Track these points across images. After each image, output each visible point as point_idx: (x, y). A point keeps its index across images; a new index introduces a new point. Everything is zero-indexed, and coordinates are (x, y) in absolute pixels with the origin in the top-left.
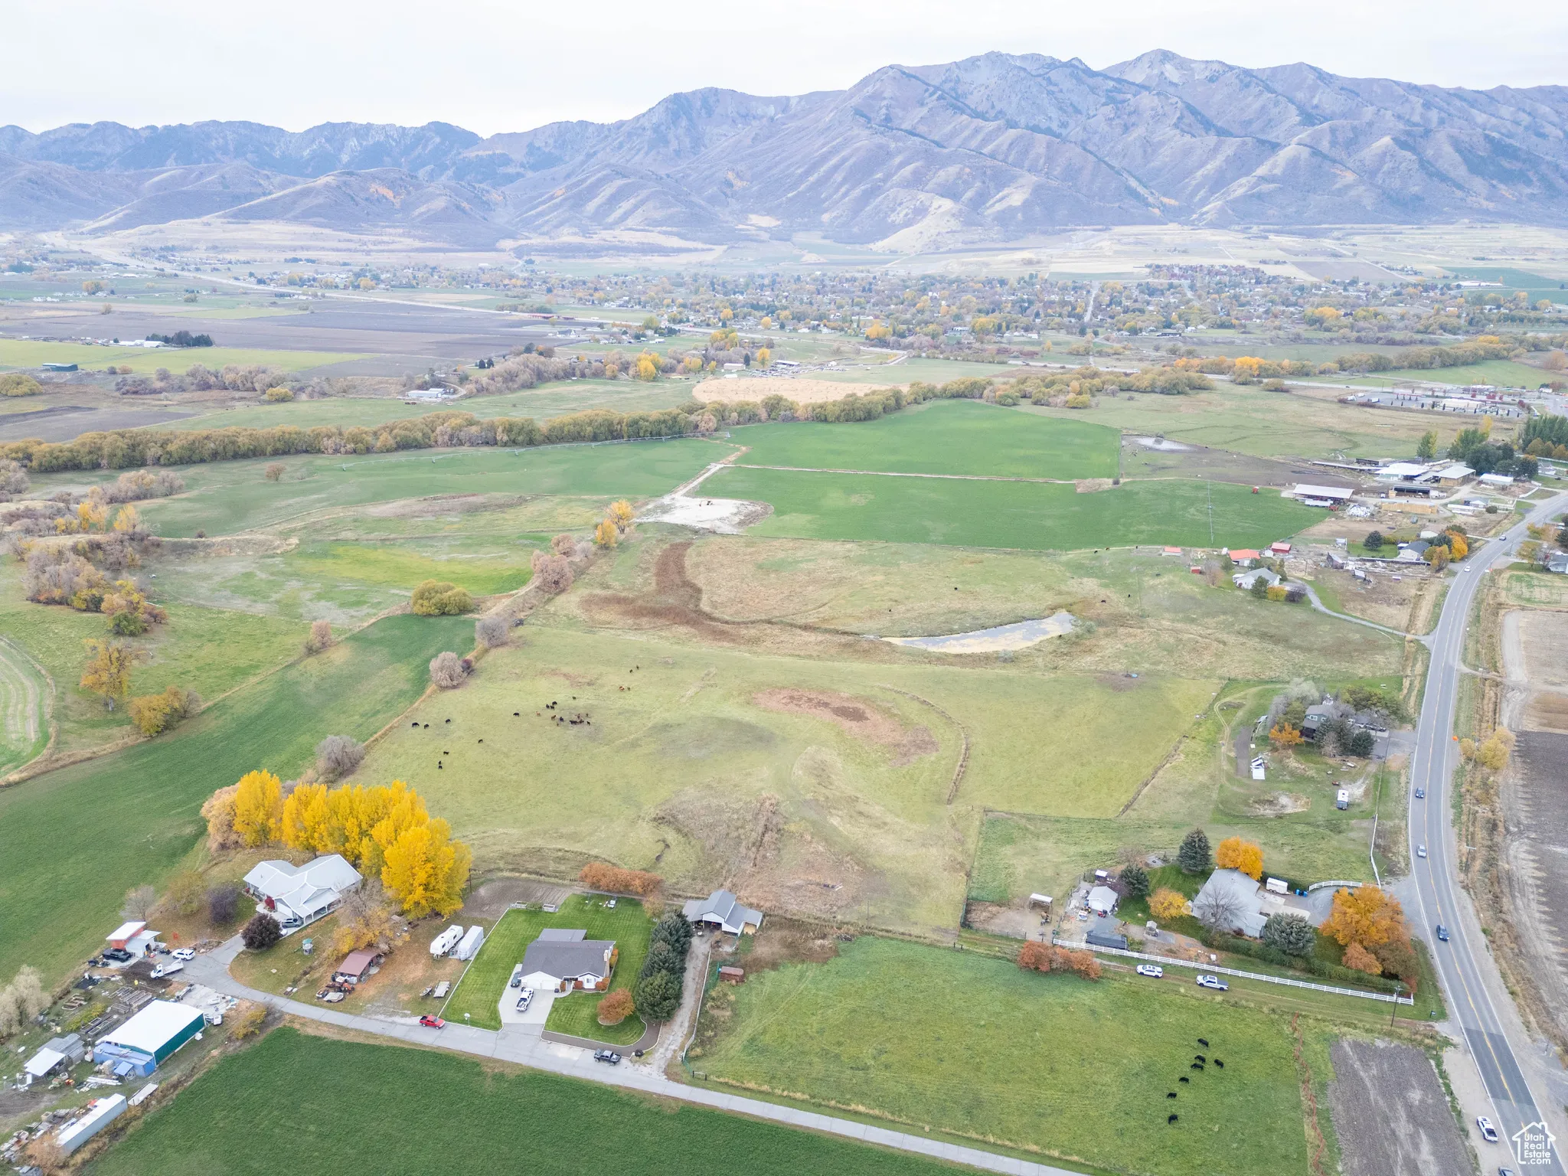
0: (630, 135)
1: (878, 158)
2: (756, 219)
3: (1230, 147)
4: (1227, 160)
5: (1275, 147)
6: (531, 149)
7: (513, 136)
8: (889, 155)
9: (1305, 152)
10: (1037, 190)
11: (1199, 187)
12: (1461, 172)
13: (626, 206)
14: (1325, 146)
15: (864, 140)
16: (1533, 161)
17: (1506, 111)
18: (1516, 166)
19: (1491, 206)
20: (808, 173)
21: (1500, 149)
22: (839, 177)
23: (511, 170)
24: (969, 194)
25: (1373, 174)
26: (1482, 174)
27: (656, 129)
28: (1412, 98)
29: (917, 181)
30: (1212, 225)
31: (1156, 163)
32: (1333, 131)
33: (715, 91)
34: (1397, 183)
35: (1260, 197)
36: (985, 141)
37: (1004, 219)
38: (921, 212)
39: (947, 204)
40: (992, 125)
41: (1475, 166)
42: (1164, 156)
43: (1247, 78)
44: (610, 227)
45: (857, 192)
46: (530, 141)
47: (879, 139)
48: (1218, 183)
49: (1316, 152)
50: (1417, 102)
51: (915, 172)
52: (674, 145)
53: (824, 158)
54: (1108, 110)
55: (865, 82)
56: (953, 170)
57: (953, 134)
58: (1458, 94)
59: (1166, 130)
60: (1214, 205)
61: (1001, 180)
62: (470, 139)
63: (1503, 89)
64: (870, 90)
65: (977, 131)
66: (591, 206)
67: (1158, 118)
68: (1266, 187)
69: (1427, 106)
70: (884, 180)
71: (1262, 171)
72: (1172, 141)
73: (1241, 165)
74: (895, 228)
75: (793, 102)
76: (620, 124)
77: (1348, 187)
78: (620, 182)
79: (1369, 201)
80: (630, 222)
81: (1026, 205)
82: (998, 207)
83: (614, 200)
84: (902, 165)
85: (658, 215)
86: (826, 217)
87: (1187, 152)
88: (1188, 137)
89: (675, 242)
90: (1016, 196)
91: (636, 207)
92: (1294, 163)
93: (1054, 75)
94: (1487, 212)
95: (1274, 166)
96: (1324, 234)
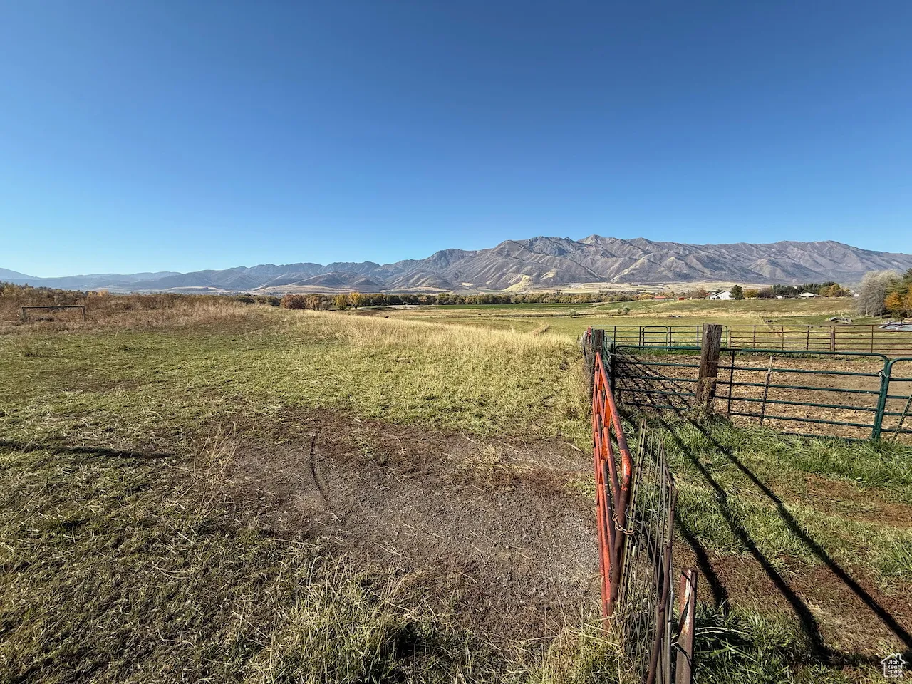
0: (426, 262)
1: (504, 265)
2: (464, 284)
3: (620, 260)
4: (620, 264)
5: (636, 260)
6: (396, 268)
7: (390, 265)
8: (508, 264)
9: (646, 261)
10: (557, 273)
11: (612, 272)
12: (700, 267)
13: (422, 280)
14: (652, 260)
15: (500, 260)
16: (724, 264)
17: (711, 251)
18: (719, 265)
19: (712, 277)
20: (482, 270)
21: (713, 260)
22: (492, 271)
23: (389, 274)
24: (535, 274)
25: (671, 267)
26: (707, 267)
27: (434, 261)
28: (679, 247)
29: (518, 271)
30: (617, 282)
31: (597, 266)
32: (654, 256)
33: (453, 250)
34: (678, 270)
35: (632, 274)
36: (539, 260)
37: (547, 282)
38: (520, 280)
39: (528, 277)
40: (541, 255)
41: (705, 265)
42: (599, 263)
43: (624, 242)
44: (418, 286)
45: (498, 275)
46: (395, 266)
47: (504, 260)
48: (618, 271)
49: (649, 261)
50: (681, 248)
51: (517, 268)
52: (440, 265)
53: (487, 266)
54: (579, 252)
55: (500, 245)
56: (529, 267)
57: (528, 259)
58: (694, 246)
59: (598, 257)
60: (617, 277)
61: (546, 270)
62: (377, 266)
63: (708, 245)
64: (502, 246)
65: (537, 257)
66: (411, 281)
67: (596, 253)
68: (634, 272)
69: (684, 249)
70: (507, 271)
71: (631, 267)
72: (601, 260)
73: (625, 266)
74: (511, 285)
75: (478, 252)
76: (424, 260)
77: (662, 271)
78: (421, 274)
79: (670, 275)
80: (424, 285)
81: (554, 277)
82: (545, 278)
83: (419, 279)
84: (512, 267)
85: (432, 282)
86: (487, 283)
87: (606, 263)
88: (606, 259)
89: (438, 290)
90: (551, 275)
91: (426, 280)
92: (642, 265)
93: (560, 242)
94: (711, 278)
95: (636, 266)
96: (657, 284)
